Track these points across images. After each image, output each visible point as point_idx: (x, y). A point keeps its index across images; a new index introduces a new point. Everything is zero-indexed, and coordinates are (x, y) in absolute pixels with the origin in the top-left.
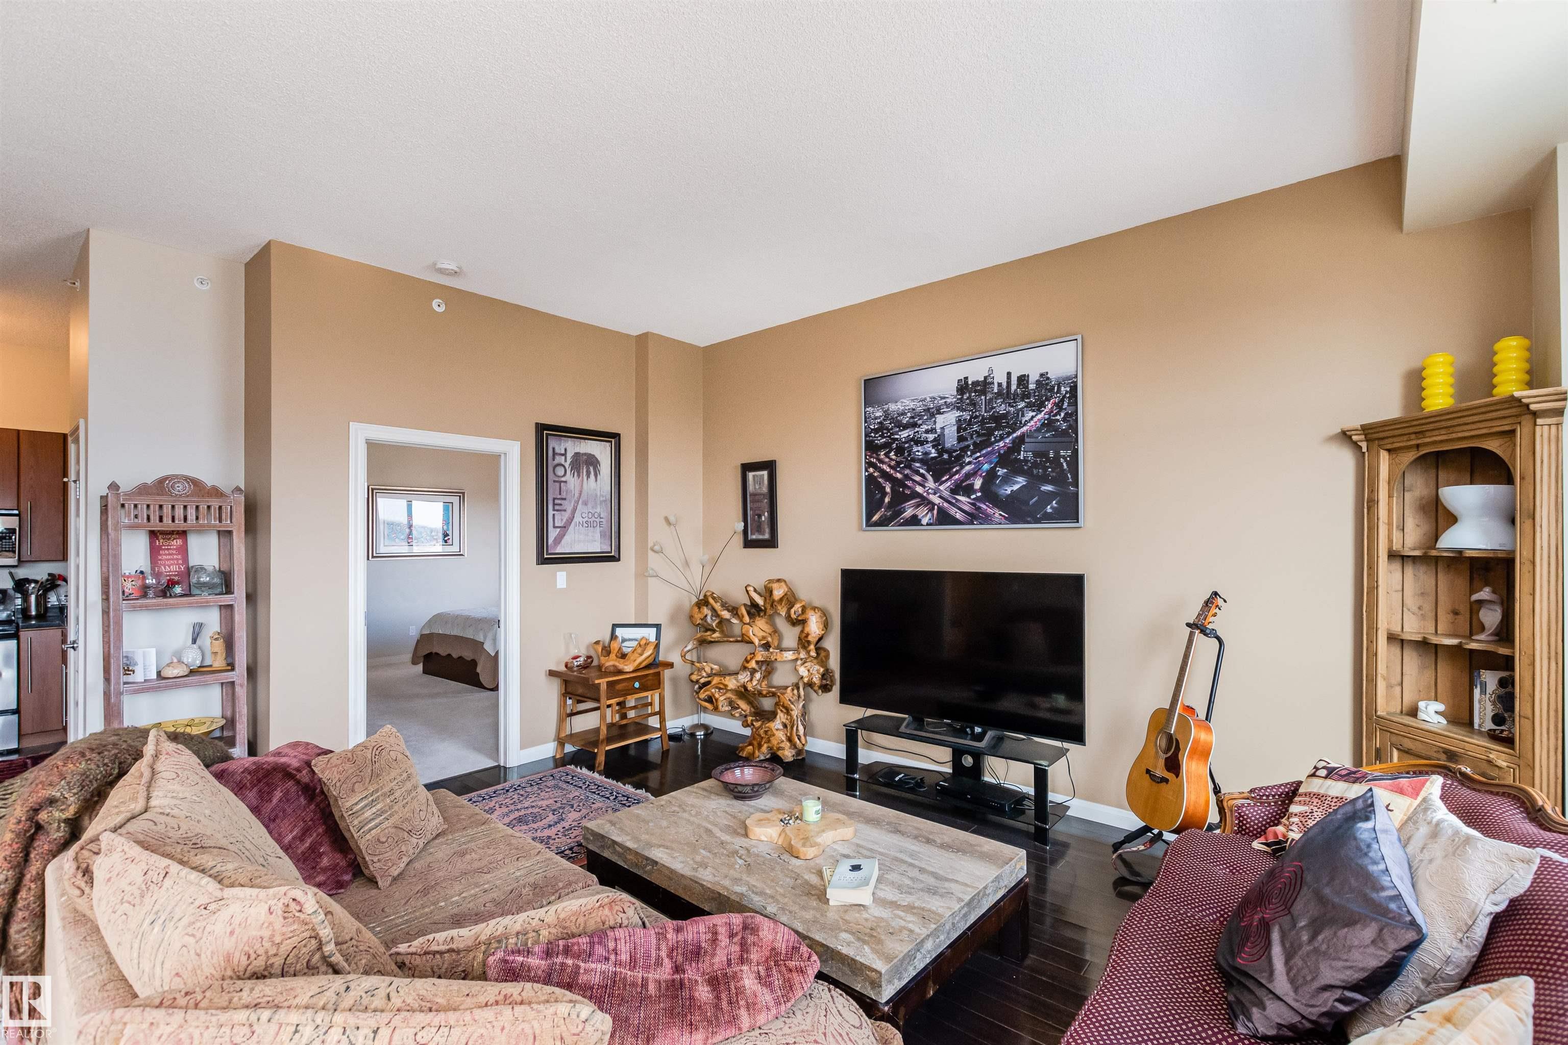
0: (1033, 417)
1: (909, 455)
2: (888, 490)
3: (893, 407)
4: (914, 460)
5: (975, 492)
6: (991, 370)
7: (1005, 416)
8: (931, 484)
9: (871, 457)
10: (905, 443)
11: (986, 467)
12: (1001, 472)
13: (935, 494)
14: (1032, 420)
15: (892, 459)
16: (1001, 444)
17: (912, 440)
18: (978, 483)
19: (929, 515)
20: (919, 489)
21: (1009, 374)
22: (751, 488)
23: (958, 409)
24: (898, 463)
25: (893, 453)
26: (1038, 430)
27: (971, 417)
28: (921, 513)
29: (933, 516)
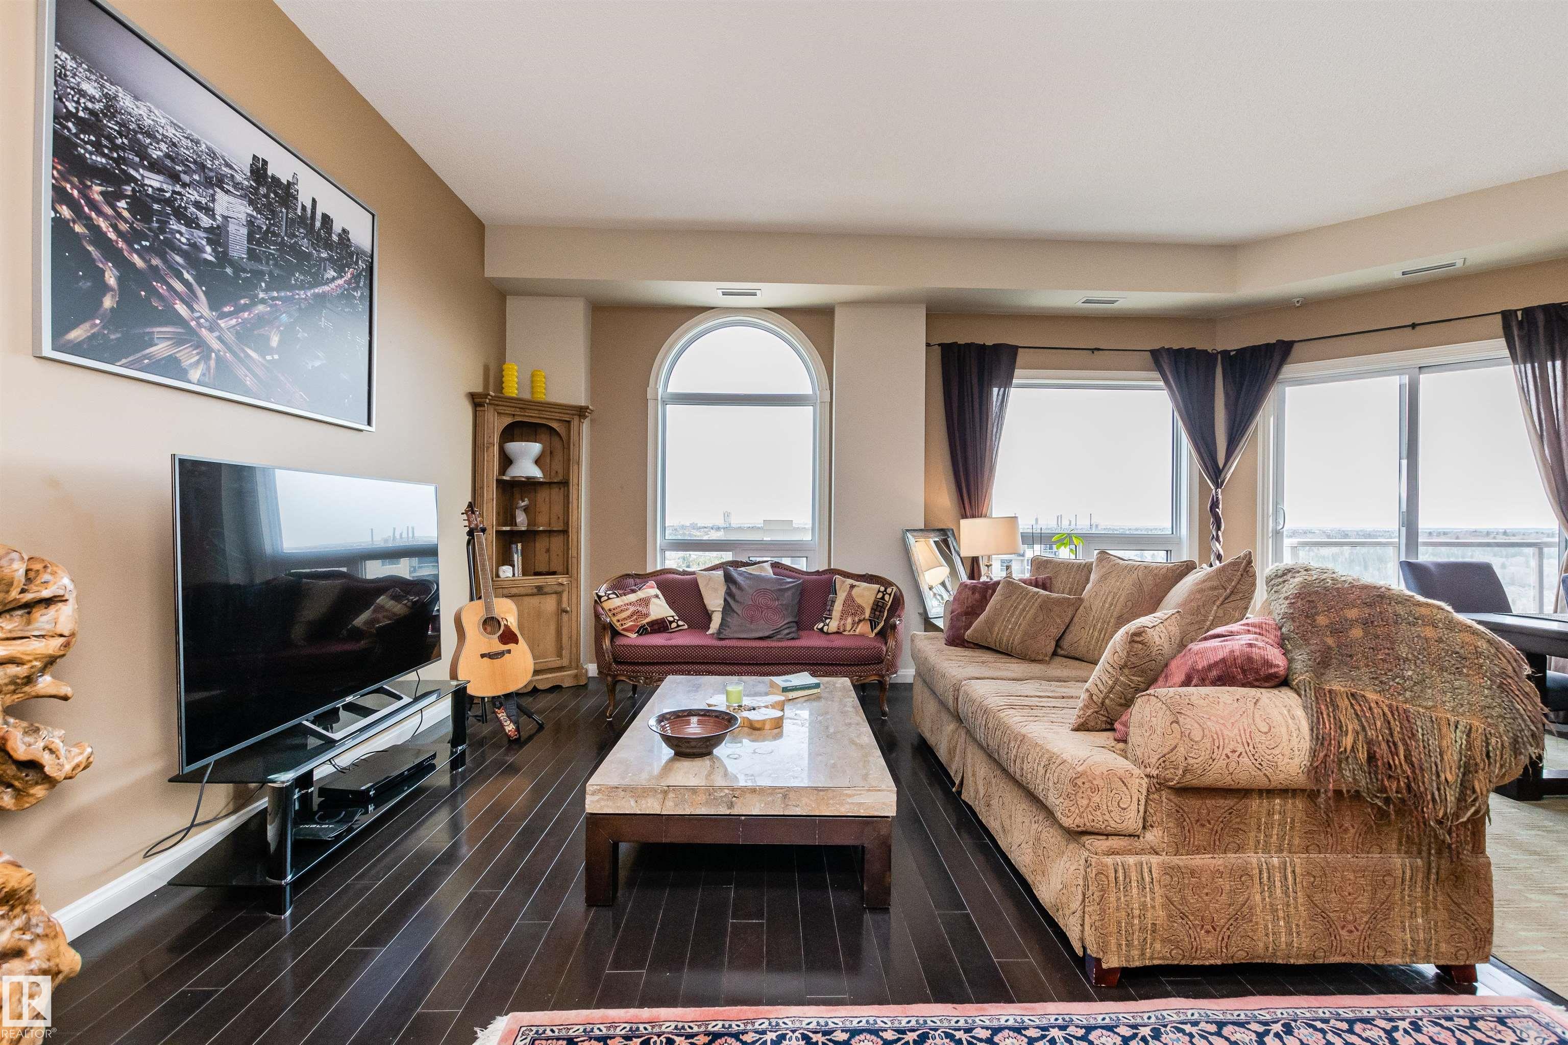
0: (334, 278)
1: (162, 230)
2: (111, 279)
3: (126, 101)
4: (171, 244)
5: (271, 351)
6: (296, 178)
7: (309, 257)
8: (203, 306)
9: (63, 177)
10: (154, 199)
11: (284, 318)
12: (301, 334)
13: (211, 329)
14: (333, 281)
15: (119, 215)
16: (303, 294)
17: (169, 202)
18: (275, 339)
19: (202, 366)
20: (180, 308)
21: (315, 202)
23: (251, 202)
24: (136, 234)
25: (123, 204)
26: (339, 298)
27: (268, 230)
28: (188, 356)
29: (209, 368)
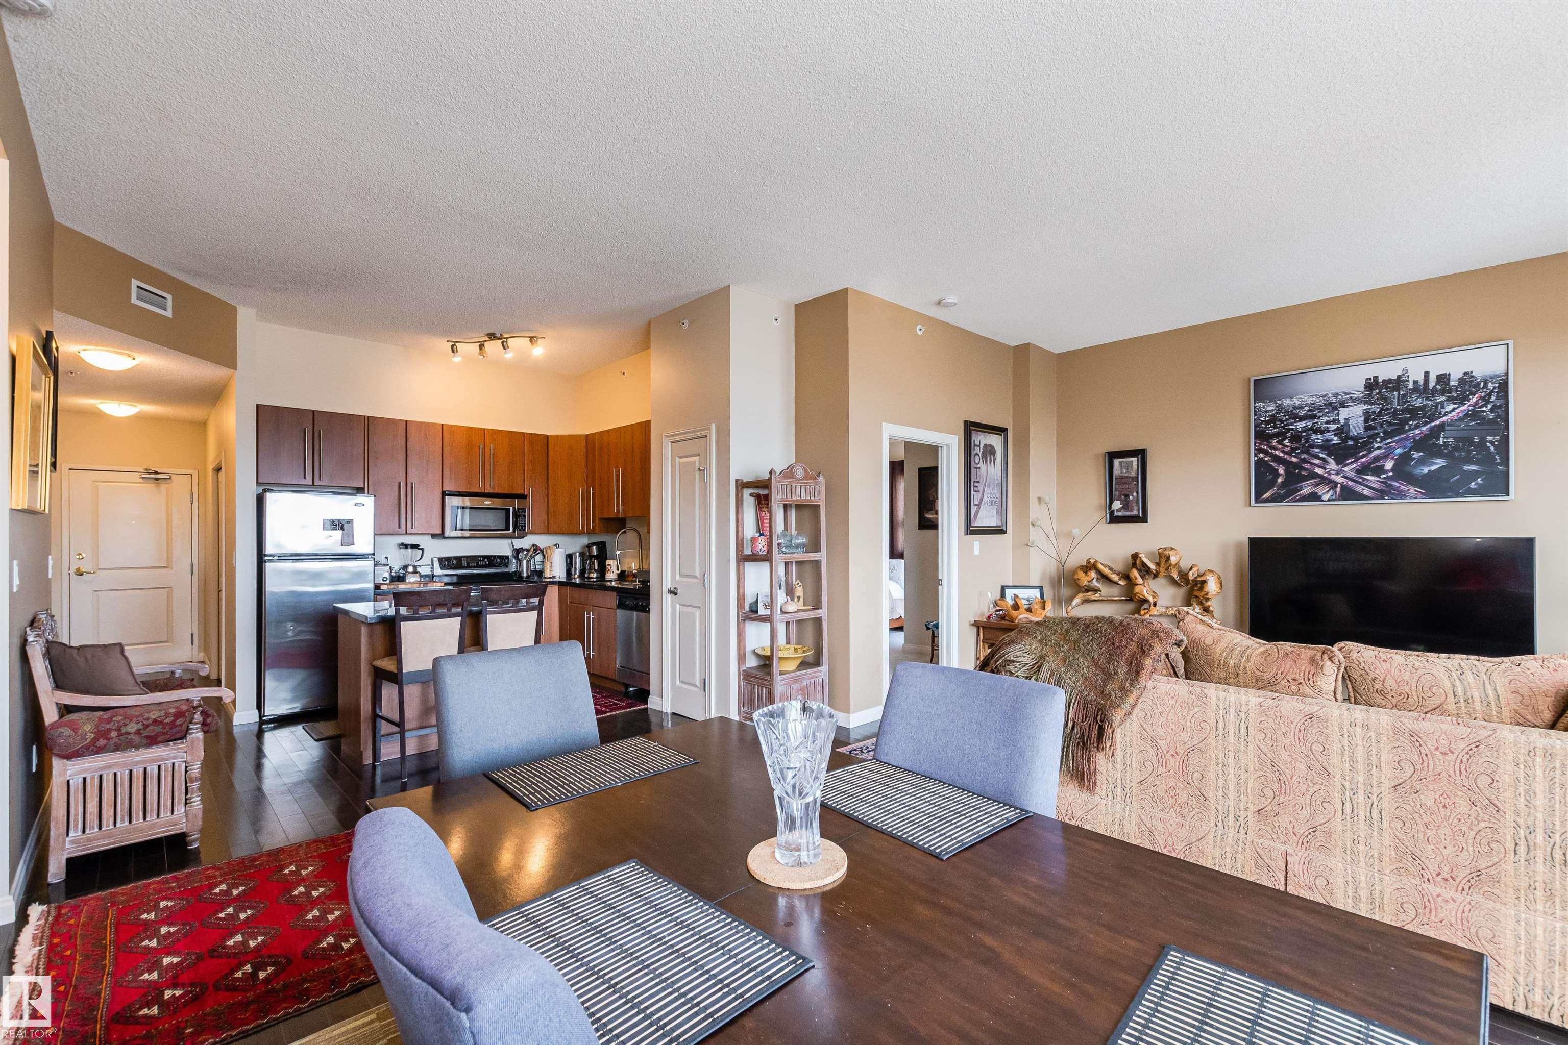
0: (1454, 409)
1: (1307, 442)
2: (1281, 471)
3: (1287, 402)
4: (1312, 446)
5: (1386, 472)
6: (1405, 370)
7: (1422, 408)
8: (1332, 465)
9: (1260, 444)
10: (1302, 432)
11: (1399, 451)
12: (1416, 455)
13: (1337, 474)
14: (1452, 412)
15: (1285, 446)
16: (1417, 432)
17: (1311, 429)
18: (1389, 465)
19: (1331, 492)
20: (1318, 471)
21: (1427, 374)
22: (1117, 471)
23: (1366, 403)
24: (1293, 450)
25: (1287, 441)
26: (1461, 420)
27: (1381, 410)
28: (1322, 490)
29: (1335, 492)
